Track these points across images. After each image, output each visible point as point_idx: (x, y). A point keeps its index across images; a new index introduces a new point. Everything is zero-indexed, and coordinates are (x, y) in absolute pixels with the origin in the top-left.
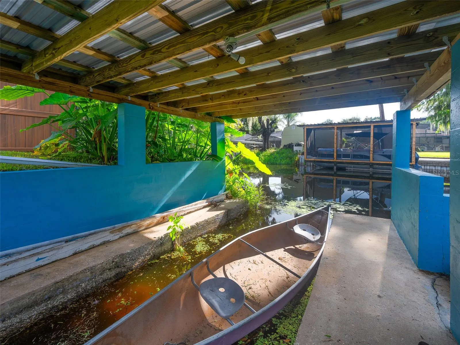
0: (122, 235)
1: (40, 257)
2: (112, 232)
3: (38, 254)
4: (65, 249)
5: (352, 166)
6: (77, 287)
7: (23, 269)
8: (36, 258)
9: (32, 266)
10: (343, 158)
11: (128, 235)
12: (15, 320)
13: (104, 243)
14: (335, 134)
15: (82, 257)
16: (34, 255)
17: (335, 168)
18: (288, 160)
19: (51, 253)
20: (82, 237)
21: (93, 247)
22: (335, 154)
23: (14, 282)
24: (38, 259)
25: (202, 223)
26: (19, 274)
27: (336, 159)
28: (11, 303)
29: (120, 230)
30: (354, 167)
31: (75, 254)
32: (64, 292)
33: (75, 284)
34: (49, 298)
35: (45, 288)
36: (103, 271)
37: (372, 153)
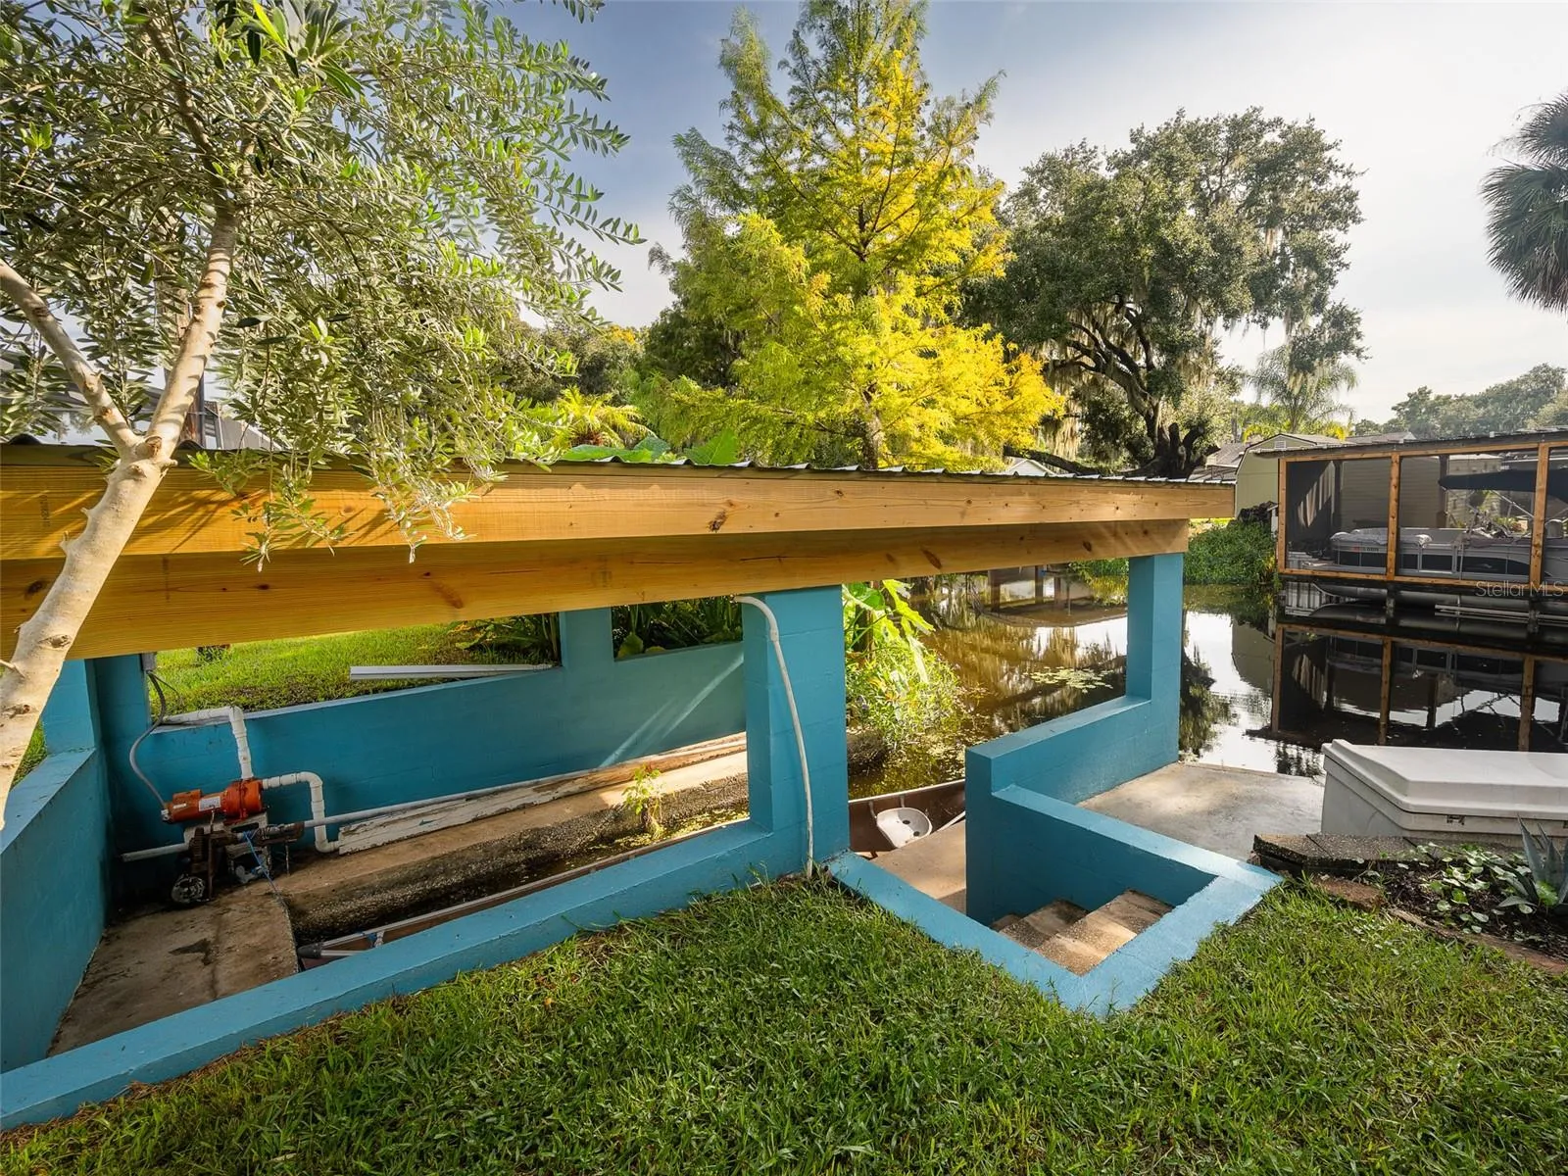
0: (557, 795)
1: (425, 819)
2: (537, 790)
3: (423, 815)
4: (459, 812)
5: (1458, 598)
6: (465, 868)
7: (404, 835)
8: (420, 820)
9: (415, 832)
10: (1424, 568)
11: (569, 796)
12: (387, 896)
13: (523, 807)
14: (1394, 481)
15: (483, 826)
16: (418, 816)
17: (1391, 604)
18: (1239, 568)
19: (439, 816)
20: (488, 794)
21: (505, 812)
22: (1392, 555)
23: (391, 850)
24: (423, 823)
25: (721, 784)
26: (399, 841)
27: (1392, 571)
28: (380, 874)
29: (553, 786)
30: (1463, 604)
31: (476, 820)
32: (446, 872)
33: (461, 864)
34: (427, 877)
35: (420, 862)
36: (504, 851)
37: (1540, 552)
